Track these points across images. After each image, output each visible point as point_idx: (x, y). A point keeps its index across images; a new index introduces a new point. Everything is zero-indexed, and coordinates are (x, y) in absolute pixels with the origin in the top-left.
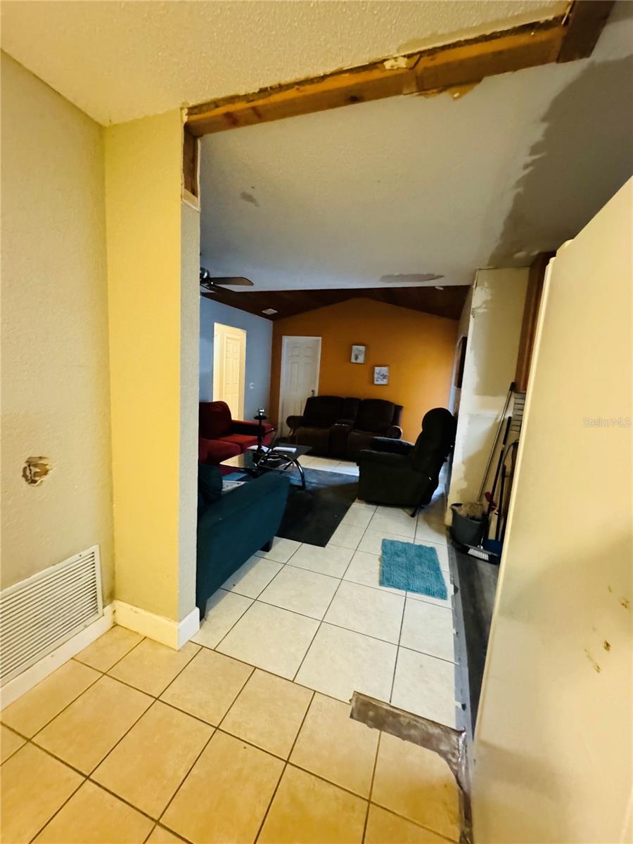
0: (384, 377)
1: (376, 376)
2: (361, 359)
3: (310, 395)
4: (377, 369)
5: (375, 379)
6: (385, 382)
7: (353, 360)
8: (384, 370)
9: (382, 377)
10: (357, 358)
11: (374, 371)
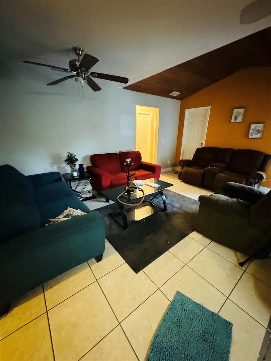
0: (259, 132)
1: (251, 131)
2: (239, 120)
3: (199, 146)
4: (253, 126)
5: (250, 134)
6: (259, 136)
7: (233, 121)
8: (260, 126)
9: (256, 132)
10: (236, 119)
11: (250, 128)
